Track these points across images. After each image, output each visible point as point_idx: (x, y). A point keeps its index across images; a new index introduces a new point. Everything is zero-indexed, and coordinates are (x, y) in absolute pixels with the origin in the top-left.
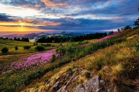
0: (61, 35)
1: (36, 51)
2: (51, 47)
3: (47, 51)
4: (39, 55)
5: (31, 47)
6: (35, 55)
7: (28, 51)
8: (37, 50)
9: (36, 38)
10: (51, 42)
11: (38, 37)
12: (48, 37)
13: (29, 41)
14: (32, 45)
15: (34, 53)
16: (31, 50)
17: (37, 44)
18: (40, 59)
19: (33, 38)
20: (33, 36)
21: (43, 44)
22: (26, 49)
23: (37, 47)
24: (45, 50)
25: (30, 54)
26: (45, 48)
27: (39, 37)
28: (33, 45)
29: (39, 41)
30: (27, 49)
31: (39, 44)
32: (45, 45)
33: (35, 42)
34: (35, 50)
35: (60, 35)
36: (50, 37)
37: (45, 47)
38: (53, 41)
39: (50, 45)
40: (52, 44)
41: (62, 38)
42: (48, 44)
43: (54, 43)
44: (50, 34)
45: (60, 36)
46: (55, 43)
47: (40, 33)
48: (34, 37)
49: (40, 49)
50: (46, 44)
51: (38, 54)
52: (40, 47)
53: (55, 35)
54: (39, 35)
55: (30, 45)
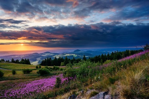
0: (74, 55)
1: (39, 76)
2: (58, 72)
3: (53, 76)
4: (42, 80)
5: (32, 71)
6: (37, 81)
7: (28, 76)
8: (39, 75)
9: (39, 59)
10: (60, 65)
12: (56, 58)
13: (30, 64)
14: (33, 69)
15: (36, 79)
16: (32, 74)
17: (40, 67)
19: (35, 60)
20: (35, 56)
21: (48, 67)
22: (26, 74)
23: (40, 71)
24: (51, 75)
25: (30, 79)
27: (43, 58)
28: (35, 68)
29: (43, 63)
30: (28, 74)
31: (42, 67)
32: (51, 68)
34: (37, 74)
35: (72, 55)
36: (58, 57)
37: (51, 71)
38: (62, 63)
39: (58, 69)
40: (60, 67)
41: (74, 59)
42: (54, 68)
43: (63, 66)
44: (58, 54)
45: (73, 56)
46: (65, 65)
47: (45, 53)
48: (37, 59)
49: (43, 74)
50: (52, 67)
51: (40, 80)
52: (43, 71)
53: (65, 55)
54: (43, 55)
55: (32, 69)
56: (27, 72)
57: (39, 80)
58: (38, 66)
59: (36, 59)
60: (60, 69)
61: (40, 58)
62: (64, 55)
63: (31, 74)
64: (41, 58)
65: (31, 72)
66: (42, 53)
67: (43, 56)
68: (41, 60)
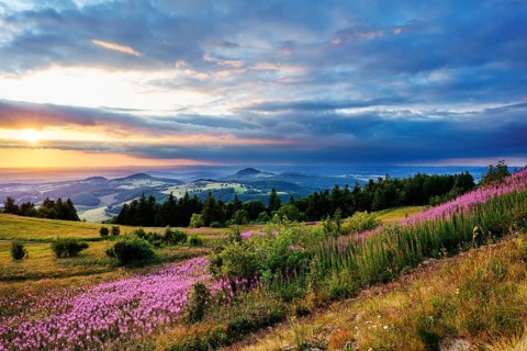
0: (237, 187)
1: (113, 268)
2: (184, 248)
3: (167, 265)
4: (129, 284)
5: (86, 246)
6: (111, 285)
7: (75, 265)
8: (116, 260)
9: (108, 199)
10: (186, 224)
11: (120, 199)
12: (171, 197)
13: (76, 219)
14: (90, 236)
15: (104, 276)
16: (87, 260)
17: (116, 232)
18: (134, 303)
19: (95, 204)
20: (97, 188)
21: (147, 230)
22: (65, 257)
23: (118, 246)
24: (159, 261)
25: (83, 279)
26: (158, 252)
27: (123, 195)
28: (98, 235)
29: (126, 217)
30: (71, 256)
31: (125, 230)
32: (157, 237)
33: (108, 222)
34: (108, 259)
35: (230, 186)
36: (178, 194)
37: (157, 245)
38: (195, 218)
39: (181, 238)
40: (191, 232)
41: (238, 205)
42: (169, 234)
43: (198, 226)
44: (180, 183)
45: (232, 190)
46: (207, 225)
47: (131, 177)
48: (103, 199)
49: (132, 258)
50: (161, 231)
51: (122, 282)
52: (130, 246)
53: (204, 185)
54: (125, 187)
55: (84, 237)
56: (69, 249)
57: (117, 284)
58: (110, 227)
59: (99, 201)
60: (189, 238)
61: (113, 196)
62: (200, 185)
63: (83, 256)
64: (116, 194)
65: (83, 252)
66: (122, 179)
67: (124, 190)
68: (114, 204)
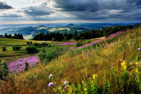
0: (68, 29)
5: (21, 48)
11: (36, 32)
12: (48, 33)
14: (24, 44)
17: (31, 43)
20: (29, 30)
28: (26, 44)
29: (36, 38)
35: (66, 29)
38: (53, 39)
43: (54, 41)
44: (52, 28)
47: (39, 27)
53: (59, 28)
54: (38, 29)
56: (17, 48)
58: (29, 42)
59: (30, 33)
62: (57, 28)
64: (35, 31)
66: (37, 27)
67: (37, 30)
68: (34, 34)
